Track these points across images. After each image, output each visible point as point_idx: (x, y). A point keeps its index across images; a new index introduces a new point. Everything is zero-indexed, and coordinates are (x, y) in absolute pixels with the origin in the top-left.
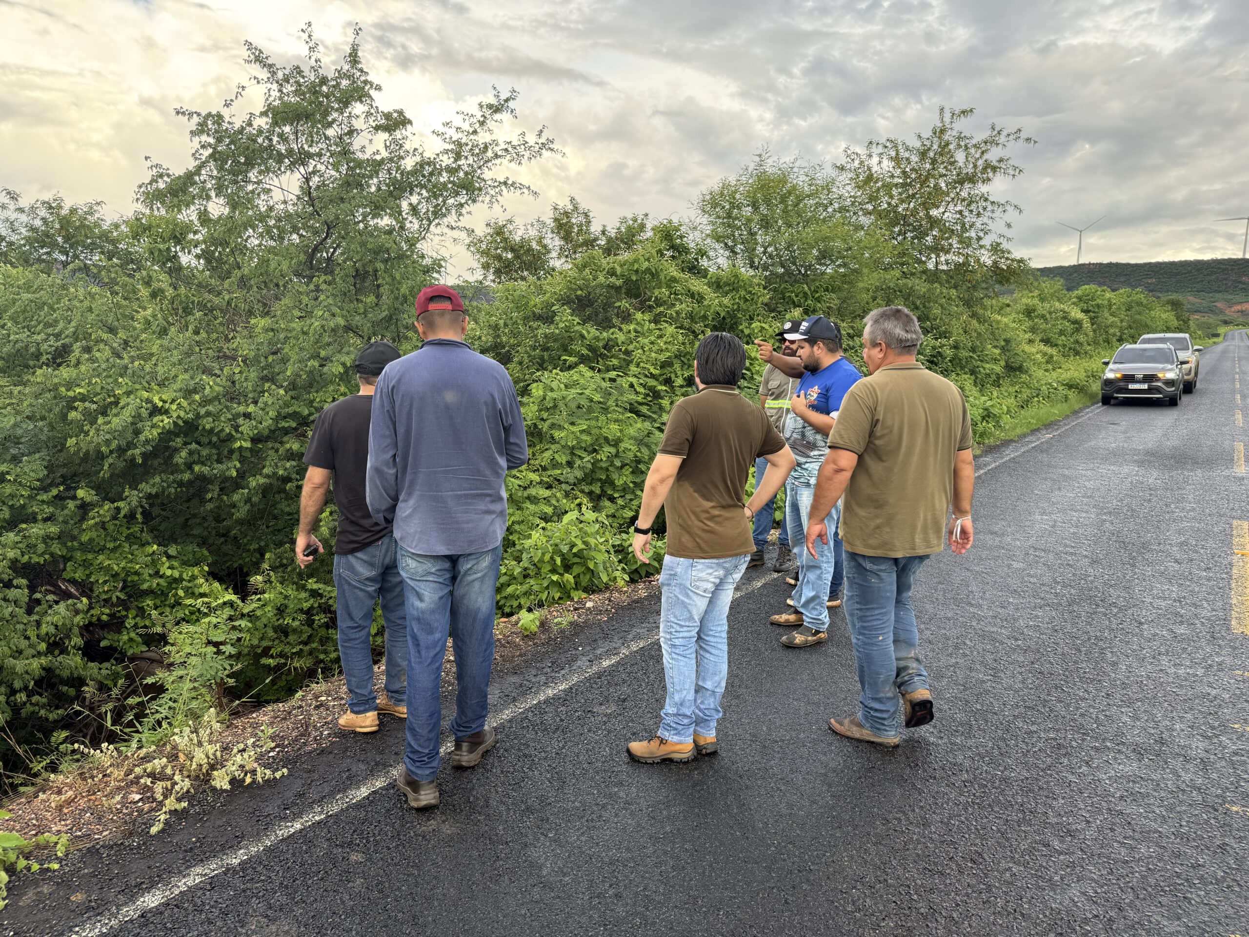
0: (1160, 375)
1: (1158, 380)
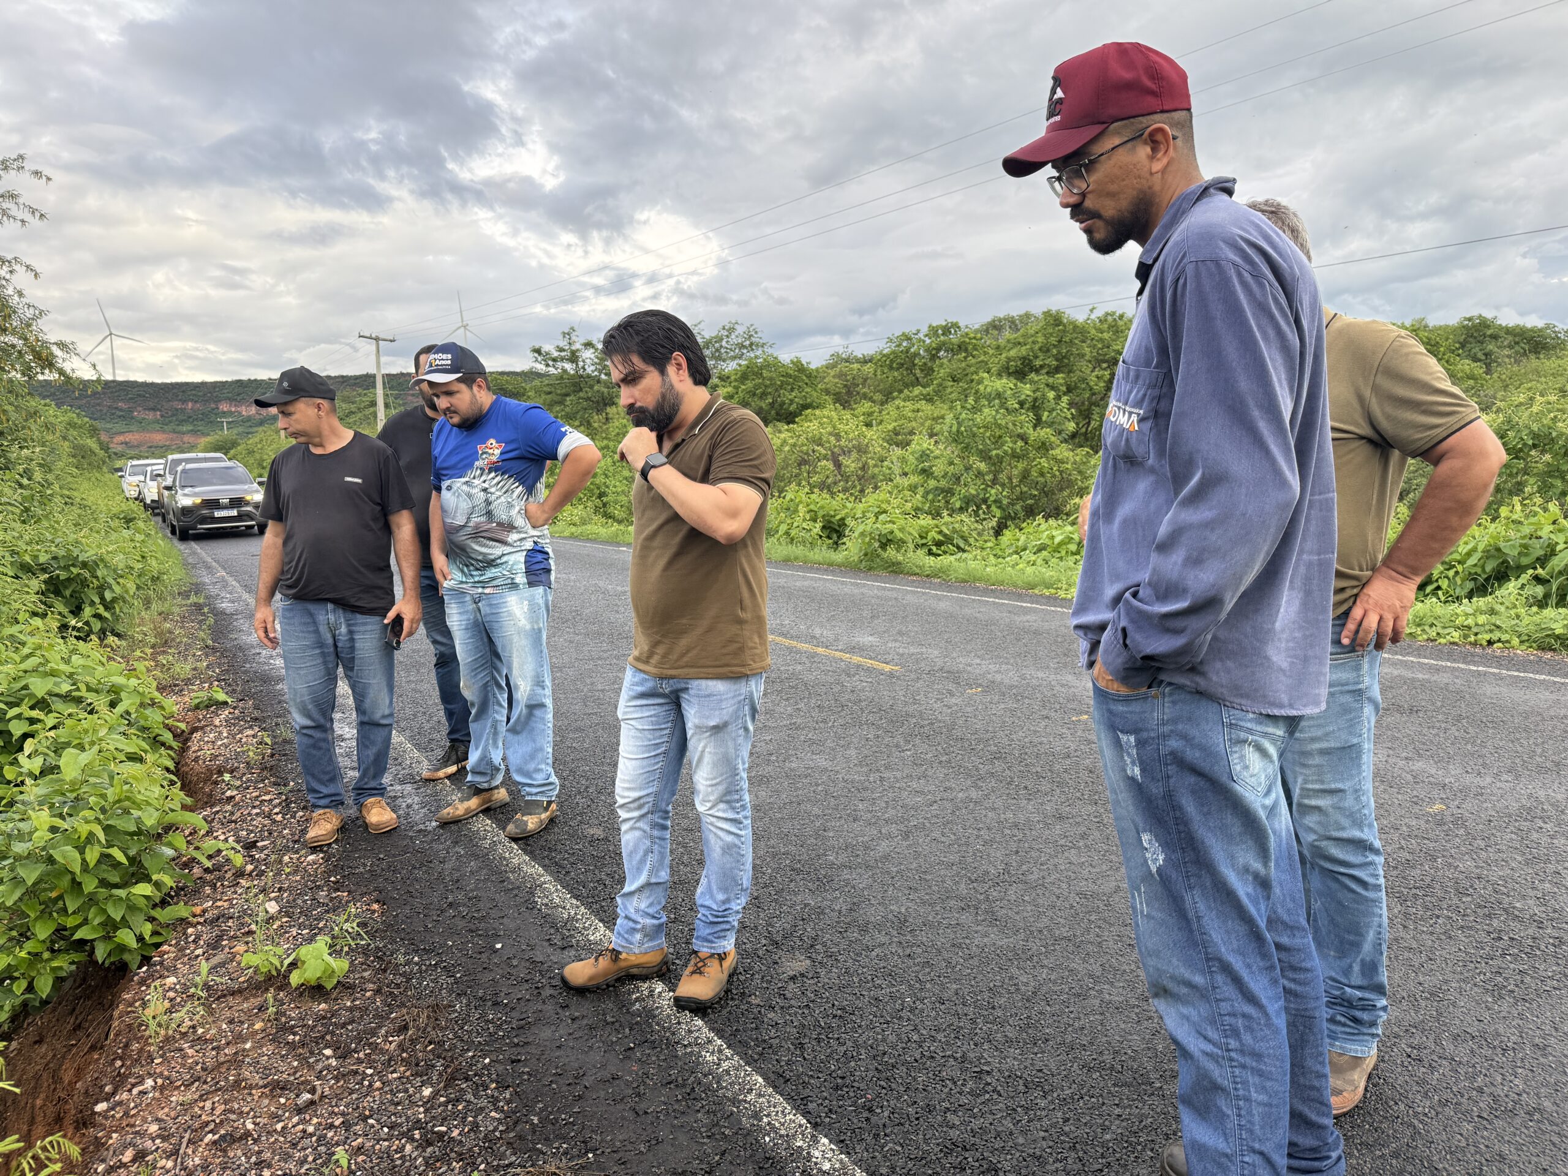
0: (248, 498)
1: (247, 503)
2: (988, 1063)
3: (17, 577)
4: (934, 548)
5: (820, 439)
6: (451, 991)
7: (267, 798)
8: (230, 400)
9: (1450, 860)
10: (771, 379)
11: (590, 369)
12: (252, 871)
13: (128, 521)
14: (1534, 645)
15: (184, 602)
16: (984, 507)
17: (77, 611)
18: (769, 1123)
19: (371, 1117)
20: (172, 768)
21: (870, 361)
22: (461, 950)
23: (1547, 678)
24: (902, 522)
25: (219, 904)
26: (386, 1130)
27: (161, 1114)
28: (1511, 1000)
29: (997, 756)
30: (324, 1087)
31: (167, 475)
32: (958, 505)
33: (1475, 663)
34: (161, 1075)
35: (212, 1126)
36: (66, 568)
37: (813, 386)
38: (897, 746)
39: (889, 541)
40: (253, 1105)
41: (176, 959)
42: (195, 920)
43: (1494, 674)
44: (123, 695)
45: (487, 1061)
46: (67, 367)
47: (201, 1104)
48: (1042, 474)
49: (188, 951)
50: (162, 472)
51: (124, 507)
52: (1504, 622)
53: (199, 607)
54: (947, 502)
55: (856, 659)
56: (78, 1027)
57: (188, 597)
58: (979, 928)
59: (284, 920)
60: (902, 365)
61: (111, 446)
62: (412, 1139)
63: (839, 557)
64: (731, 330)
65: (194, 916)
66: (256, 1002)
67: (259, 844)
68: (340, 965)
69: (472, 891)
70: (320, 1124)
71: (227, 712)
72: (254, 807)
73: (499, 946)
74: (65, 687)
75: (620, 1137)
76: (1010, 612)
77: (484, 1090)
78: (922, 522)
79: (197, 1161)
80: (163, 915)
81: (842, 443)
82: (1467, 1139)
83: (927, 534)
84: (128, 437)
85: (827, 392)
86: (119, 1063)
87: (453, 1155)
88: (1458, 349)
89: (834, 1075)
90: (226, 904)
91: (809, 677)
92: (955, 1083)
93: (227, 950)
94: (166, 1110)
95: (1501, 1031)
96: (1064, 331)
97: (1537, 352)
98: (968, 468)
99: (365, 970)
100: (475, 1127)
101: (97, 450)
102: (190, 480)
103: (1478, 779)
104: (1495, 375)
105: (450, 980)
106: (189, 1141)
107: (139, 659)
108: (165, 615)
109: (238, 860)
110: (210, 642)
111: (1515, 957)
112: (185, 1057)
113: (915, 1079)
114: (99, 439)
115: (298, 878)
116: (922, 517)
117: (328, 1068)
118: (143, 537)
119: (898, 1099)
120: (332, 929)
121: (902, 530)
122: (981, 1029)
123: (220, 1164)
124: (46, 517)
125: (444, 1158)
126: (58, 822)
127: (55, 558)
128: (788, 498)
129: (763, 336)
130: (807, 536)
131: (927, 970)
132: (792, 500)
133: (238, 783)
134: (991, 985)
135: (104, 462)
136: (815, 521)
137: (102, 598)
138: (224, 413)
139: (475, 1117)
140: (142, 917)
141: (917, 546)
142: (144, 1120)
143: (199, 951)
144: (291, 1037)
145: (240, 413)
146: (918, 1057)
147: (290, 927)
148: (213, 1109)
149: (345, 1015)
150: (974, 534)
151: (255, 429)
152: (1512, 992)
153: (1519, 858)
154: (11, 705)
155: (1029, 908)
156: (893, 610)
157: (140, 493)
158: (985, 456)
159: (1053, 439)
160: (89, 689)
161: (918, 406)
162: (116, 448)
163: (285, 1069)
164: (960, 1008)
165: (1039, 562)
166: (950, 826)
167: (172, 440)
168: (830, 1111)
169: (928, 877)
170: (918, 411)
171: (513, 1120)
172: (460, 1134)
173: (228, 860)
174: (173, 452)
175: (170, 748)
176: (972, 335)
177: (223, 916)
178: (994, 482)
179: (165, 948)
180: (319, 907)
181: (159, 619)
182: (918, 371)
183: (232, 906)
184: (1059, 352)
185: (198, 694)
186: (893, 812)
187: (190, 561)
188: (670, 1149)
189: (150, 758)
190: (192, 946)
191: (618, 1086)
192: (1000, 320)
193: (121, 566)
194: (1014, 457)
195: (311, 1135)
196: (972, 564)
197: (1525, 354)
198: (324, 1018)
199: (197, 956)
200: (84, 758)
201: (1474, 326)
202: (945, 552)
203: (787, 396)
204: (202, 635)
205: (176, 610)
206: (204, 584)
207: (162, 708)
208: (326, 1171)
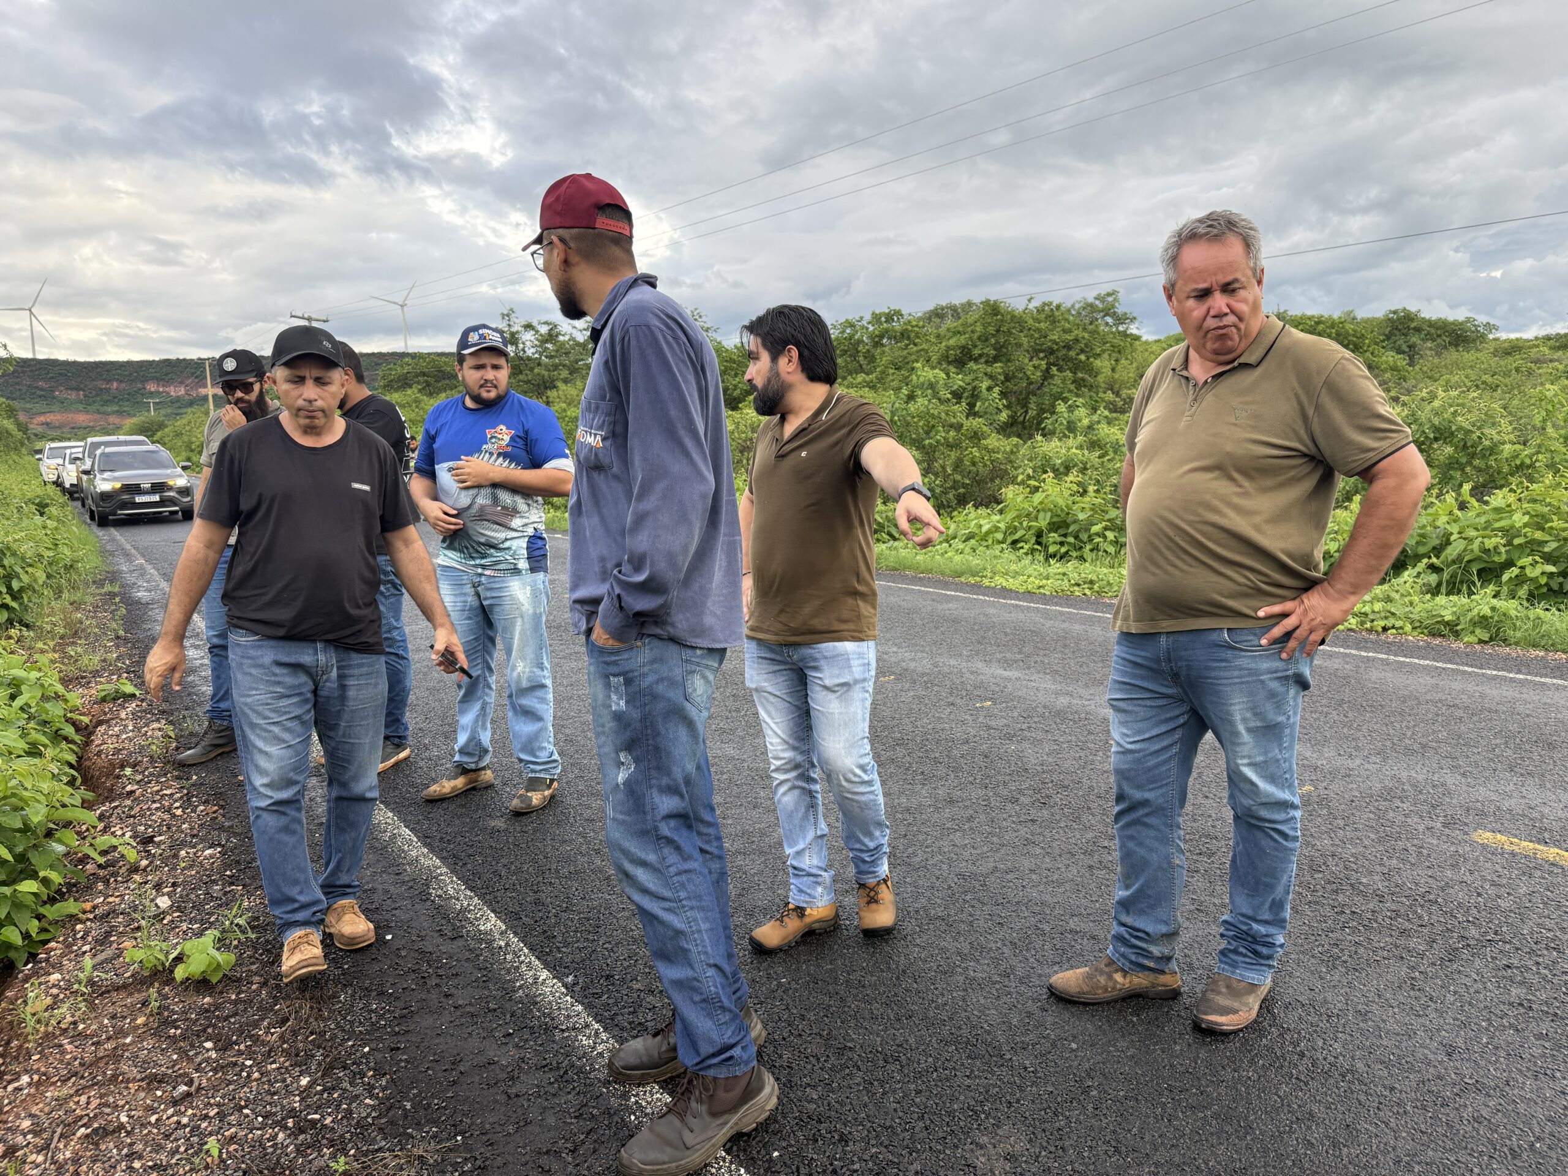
0: (171, 483)
1: (170, 488)
2: (852, 1040)
6: (337, 982)
7: (168, 792)
8: (158, 380)
9: (1310, 839)
11: (530, 352)
12: (147, 866)
13: (42, 507)
14: (1426, 631)
15: (98, 591)
18: (637, 1102)
19: (246, 1107)
20: (74, 762)
23: (1431, 663)
25: (110, 899)
26: (260, 1119)
27: (34, 1110)
28: (1343, 970)
30: (201, 1079)
31: (87, 459)
33: (1366, 649)
34: (38, 1071)
35: (85, 1120)
40: (128, 1098)
41: (62, 956)
42: (84, 916)
43: (1382, 660)
44: (23, 688)
45: (367, 1049)
47: (76, 1099)
48: (974, 464)
49: (75, 948)
50: (80, 456)
51: (40, 491)
52: (1398, 609)
53: (112, 595)
57: (103, 586)
59: (176, 915)
60: (846, 351)
61: (31, 426)
62: (285, 1128)
65: (84, 912)
66: (138, 997)
67: (156, 839)
68: (227, 959)
69: (368, 883)
70: (194, 1115)
71: (134, 705)
72: (154, 802)
73: (389, 937)
75: (491, 1120)
76: (933, 600)
77: (361, 1078)
79: (68, 1154)
80: (51, 912)
82: (1282, 1100)
84: (49, 418)
87: (325, 1142)
88: (1383, 341)
90: (117, 900)
93: (115, 945)
94: (41, 1105)
95: (1330, 999)
96: (1002, 321)
97: (1457, 346)
99: (253, 963)
100: (348, 1114)
101: (15, 432)
102: (110, 463)
103: (1349, 761)
104: (1417, 367)
105: (337, 971)
106: (62, 1135)
107: (42, 652)
108: (76, 605)
109: (132, 855)
110: (121, 633)
111: (1354, 929)
112: (63, 1052)
114: (16, 420)
115: (193, 873)
117: (207, 1060)
118: (55, 524)
120: (223, 923)
122: (849, 1007)
123: (91, 1157)
125: (315, 1145)
133: (140, 777)
135: (22, 444)
137: (9, 588)
138: (152, 393)
139: (350, 1104)
140: (29, 914)
142: (18, 1116)
143: (87, 948)
144: (173, 1031)
145: (168, 393)
147: (181, 921)
148: (88, 1103)
149: (228, 1008)
151: (184, 410)
152: (1345, 962)
153: (1373, 836)
157: (59, 477)
158: (918, 445)
159: (985, 428)
162: (36, 428)
163: (165, 1062)
165: (968, 550)
167: (95, 420)
171: (386, 1106)
172: (333, 1121)
173: (123, 856)
174: (96, 434)
175: (72, 742)
176: (914, 323)
177: (114, 912)
179: (53, 944)
180: (212, 901)
181: (70, 608)
182: (861, 358)
183: (123, 902)
184: (997, 342)
185: (103, 687)
187: (108, 548)
188: (537, 1130)
189: (50, 752)
190: (80, 943)
191: (493, 1070)
192: (943, 309)
193: (29, 554)
194: (947, 446)
195: (185, 1126)
196: (903, 553)
197: (1445, 347)
198: (207, 1011)
199: (85, 953)
201: (1399, 319)
204: (114, 625)
205: (89, 599)
206: (121, 572)
207: (66, 701)
208: (197, 1160)
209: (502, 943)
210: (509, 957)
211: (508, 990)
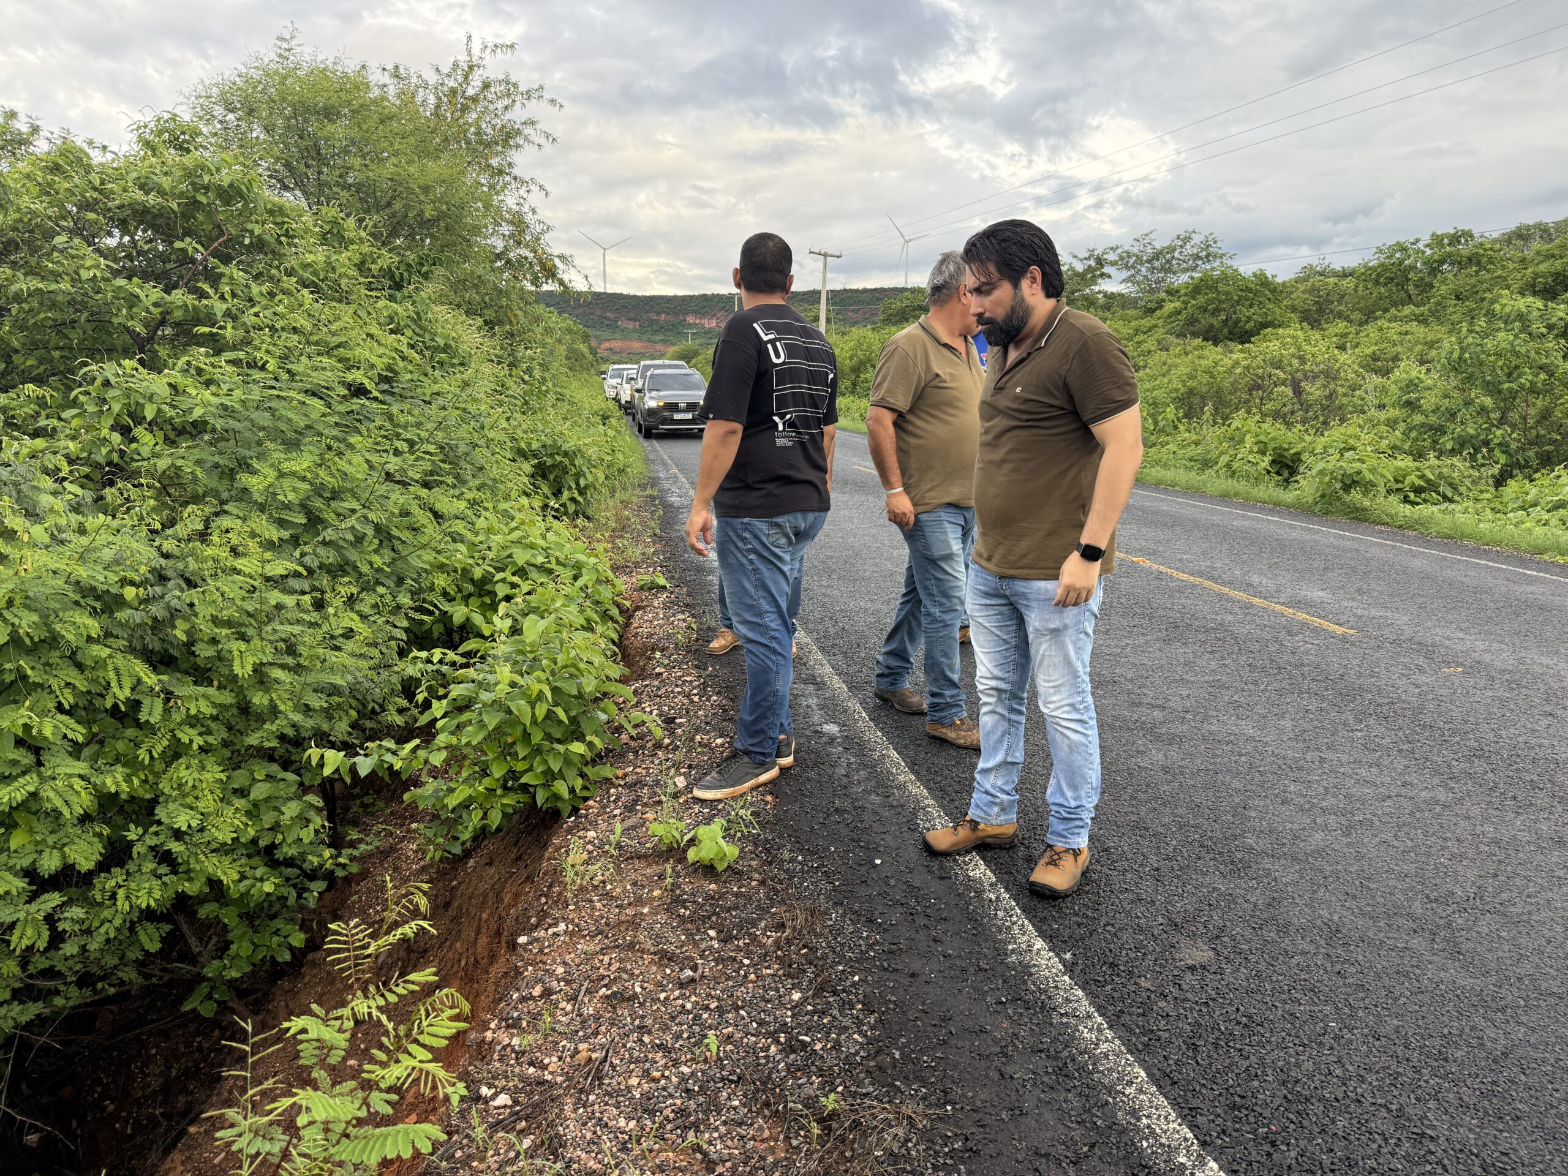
2: (1434, 1127)
3: (514, 460)
4: (1412, 496)
5: (1281, 361)
6: (829, 898)
7: (688, 679)
8: (696, 313)
10: (1227, 293)
12: (669, 745)
13: (605, 418)
15: (641, 494)
16: (1484, 450)
17: (557, 493)
19: (743, 1008)
20: (616, 640)
21: (1351, 275)
22: (842, 858)
24: (1374, 462)
25: (638, 770)
26: (755, 1025)
27: (568, 958)
29: (1477, 754)
30: (707, 967)
31: (639, 379)
32: (1449, 446)
34: (572, 921)
35: (606, 981)
36: (552, 455)
37: (1278, 302)
38: (1345, 724)
39: (1354, 482)
40: (643, 970)
41: (598, 815)
42: (617, 782)
44: (584, 571)
45: (856, 978)
46: (566, 278)
47: (601, 958)
49: (608, 810)
50: (635, 376)
51: (603, 406)
53: (652, 498)
54: (1435, 442)
55: (1301, 616)
56: (519, 858)
57: (645, 489)
58: (1435, 958)
60: (1392, 279)
61: (599, 351)
62: (777, 1041)
63: (1289, 496)
64: (1187, 240)
65: (617, 778)
66: (657, 869)
67: (677, 721)
68: (732, 851)
69: (858, 800)
70: (697, 1003)
71: (665, 596)
72: (677, 686)
73: (878, 862)
74: (540, 559)
75: (982, 1097)
76: (1508, 580)
77: (850, 1009)
78: (1399, 463)
79: (591, 1010)
80: (592, 773)
81: (1307, 367)
83: (1404, 477)
84: (613, 344)
85: (1294, 309)
86: (543, 900)
87: (813, 1068)
89: (1231, 1090)
90: (644, 772)
91: (1242, 631)
92: (1386, 1139)
93: (639, 815)
94: (573, 955)
98: (1468, 403)
99: (753, 859)
100: (837, 1046)
101: (588, 355)
102: (658, 383)
105: (829, 887)
106: (587, 991)
107: (599, 541)
108: (625, 504)
109: (658, 733)
110: (658, 531)
112: (593, 908)
113: (1333, 1121)
114: (589, 345)
115: (706, 758)
116: (1400, 457)
117: (711, 948)
118: (615, 433)
119: (1309, 1141)
120: (729, 813)
121: (1372, 470)
122: (1427, 1082)
123: (609, 1018)
124: (540, 409)
125: (804, 1069)
126: (517, 678)
127: (544, 446)
128: (1233, 426)
129: (1223, 247)
130: (1253, 470)
131: (1361, 995)
132: (1238, 429)
133: (666, 662)
134: (1446, 1031)
135: (593, 366)
136: (1264, 453)
137: (578, 484)
138: (690, 324)
139: (839, 1035)
140: (575, 772)
141: (1389, 492)
142: (554, 961)
143: (617, 812)
144: (683, 910)
145: (703, 325)
146: (1340, 1096)
148: (610, 964)
149: (731, 900)
150: (1467, 482)
154: (499, 570)
155: (1506, 948)
156: (1352, 563)
157: (617, 394)
158: (1492, 389)
160: (558, 563)
161: (1406, 328)
162: (602, 353)
163: (675, 940)
164: (1400, 1050)
165: (1554, 521)
166: (1406, 829)
167: (646, 348)
168: (1224, 1132)
169: (1372, 885)
170: (1407, 333)
171: (874, 1048)
172: (822, 1049)
173: (650, 731)
174: (647, 358)
175: (616, 622)
176: (1488, 246)
177: (640, 782)
178: (1502, 421)
179: (591, 802)
181: (621, 506)
182: (1411, 288)
183: (648, 774)
185: (642, 577)
186: (1334, 801)
187: (651, 457)
188: (1035, 1125)
189: (599, 629)
190: (612, 806)
191: (985, 1040)
193: (594, 457)
194: (1533, 392)
195: (689, 1012)
196: (1461, 518)
198: (712, 898)
199: (615, 816)
200: (542, 624)
202: (1425, 501)
203: (1243, 312)
204: (653, 524)
205: (635, 500)
206: (659, 478)
207: (614, 586)
208: (697, 1052)
209: (993, 897)
210: (1000, 914)
211: (1000, 953)
